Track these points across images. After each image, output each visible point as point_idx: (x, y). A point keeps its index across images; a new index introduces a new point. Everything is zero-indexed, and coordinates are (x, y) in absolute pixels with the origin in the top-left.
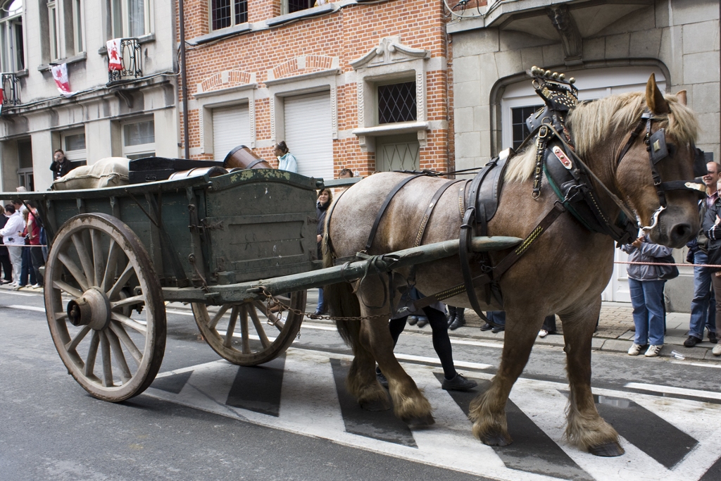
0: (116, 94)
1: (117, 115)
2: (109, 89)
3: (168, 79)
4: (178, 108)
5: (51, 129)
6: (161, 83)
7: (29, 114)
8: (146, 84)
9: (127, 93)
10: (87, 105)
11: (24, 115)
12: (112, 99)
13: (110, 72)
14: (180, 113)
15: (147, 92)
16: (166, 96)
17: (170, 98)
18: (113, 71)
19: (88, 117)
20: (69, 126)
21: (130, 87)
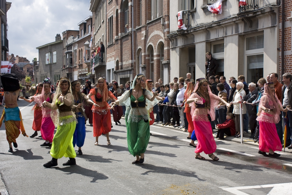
0: (243, 20)
1: (242, 32)
2: (239, 17)
3: (273, 9)
4: (279, 27)
5: (206, 41)
6: (269, 12)
7: (195, 33)
8: (260, 13)
9: (249, 19)
10: (226, 27)
11: (192, 33)
12: (240, 23)
13: (240, 7)
14: (280, 30)
15: (260, 18)
16: (272, 20)
17: (274, 21)
18: (242, 6)
19: (226, 34)
20: (216, 39)
21: (251, 15)
